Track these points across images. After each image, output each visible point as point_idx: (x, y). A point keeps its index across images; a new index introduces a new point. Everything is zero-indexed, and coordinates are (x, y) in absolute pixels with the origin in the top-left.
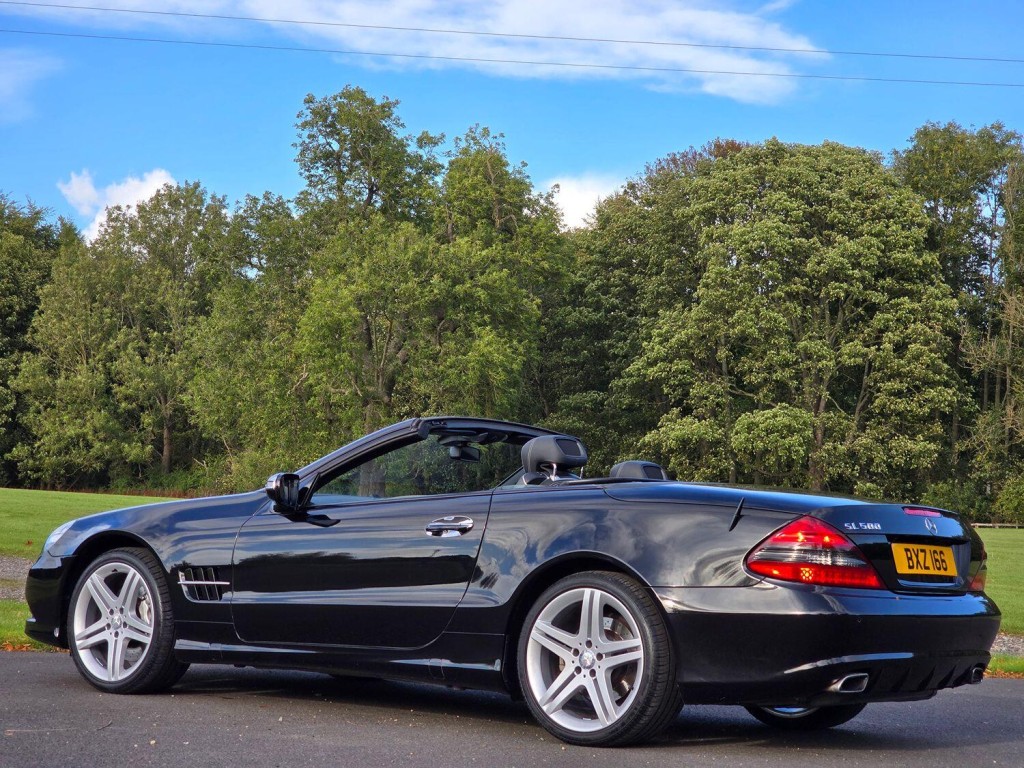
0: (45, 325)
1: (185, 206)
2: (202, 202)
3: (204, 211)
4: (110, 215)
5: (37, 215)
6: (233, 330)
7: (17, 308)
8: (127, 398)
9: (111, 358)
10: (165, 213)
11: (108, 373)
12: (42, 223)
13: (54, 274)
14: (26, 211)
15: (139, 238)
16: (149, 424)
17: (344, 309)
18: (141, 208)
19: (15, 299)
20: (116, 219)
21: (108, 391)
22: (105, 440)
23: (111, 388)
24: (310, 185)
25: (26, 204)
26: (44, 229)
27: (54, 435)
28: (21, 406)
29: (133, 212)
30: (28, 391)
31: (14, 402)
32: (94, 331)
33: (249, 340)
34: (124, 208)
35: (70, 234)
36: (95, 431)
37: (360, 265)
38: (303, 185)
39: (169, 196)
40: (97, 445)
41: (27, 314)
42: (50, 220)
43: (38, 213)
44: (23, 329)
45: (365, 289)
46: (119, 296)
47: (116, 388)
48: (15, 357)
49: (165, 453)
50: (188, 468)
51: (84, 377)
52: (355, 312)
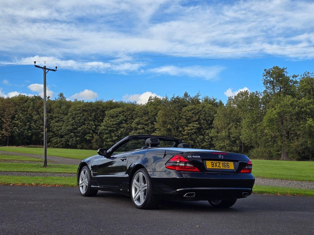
0: (216, 123)
1: (245, 95)
2: (248, 94)
3: (249, 96)
4: (229, 98)
5: (214, 100)
6: (250, 122)
7: (210, 120)
8: (233, 137)
9: (229, 129)
10: (240, 97)
11: (229, 132)
12: (215, 102)
13: (217, 112)
14: (212, 99)
15: (234, 103)
16: (238, 143)
17: (274, 115)
18: (235, 97)
19: (210, 118)
20: (230, 99)
21: (229, 136)
22: (229, 146)
23: (230, 135)
24: (266, 89)
25: (212, 98)
26: (216, 103)
27: (218, 146)
28: (212, 140)
29: (234, 98)
30: (213, 137)
31: (210, 139)
32: (226, 124)
33: (254, 124)
34: (232, 97)
35: (221, 103)
36: (227, 145)
37: (278, 105)
38: (265, 89)
39: (241, 93)
40: (227, 147)
41: (212, 121)
42: (218, 101)
43: (215, 100)
44: (212, 124)
45: (279, 111)
46: (231, 116)
47: (231, 135)
48: (210, 130)
49: (243, 149)
50: (248, 152)
51: (224, 133)
52: (276, 116)
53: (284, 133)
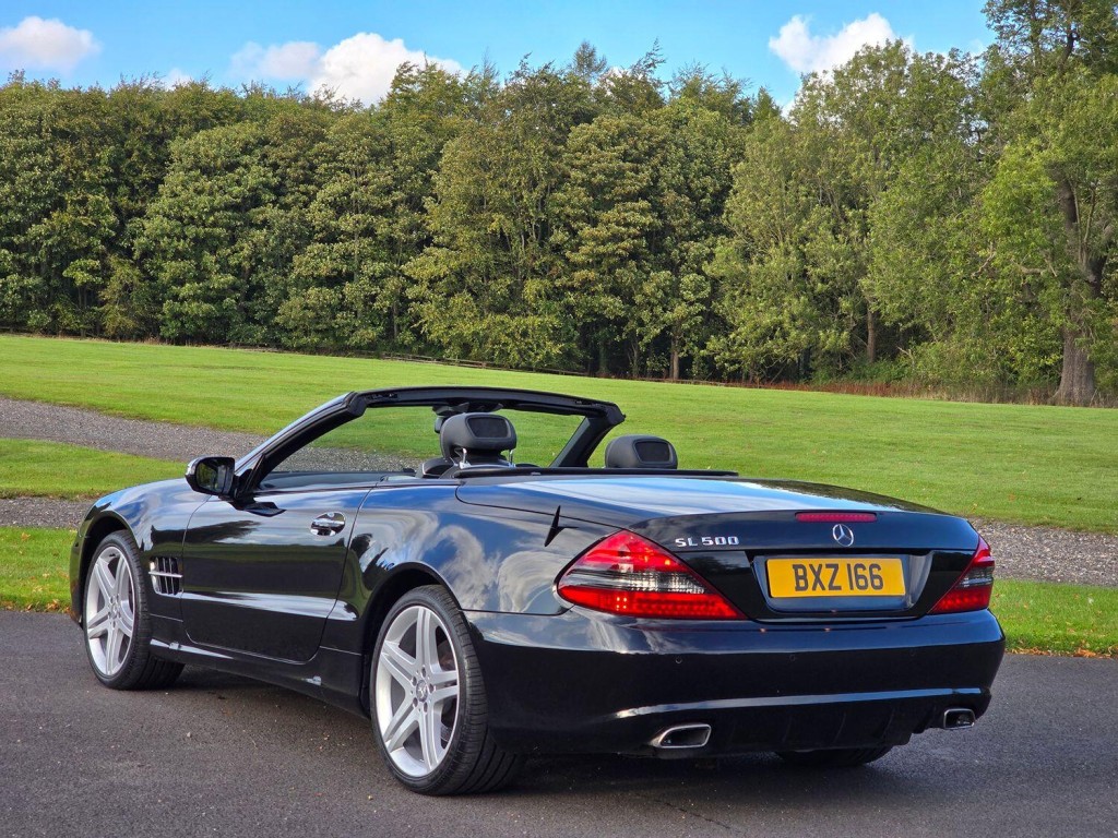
0: (739, 207)
1: (887, 67)
2: (904, 62)
3: (906, 72)
4: (805, 82)
5: (734, 89)
6: (914, 207)
7: (711, 190)
9: (804, 239)
10: (865, 77)
11: (803, 255)
12: (740, 97)
13: (748, 152)
14: (722, 84)
15: (834, 107)
16: (847, 309)
17: (1034, 178)
18: (838, 74)
19: (708, 179)
20: (811, 88)
21: (804, 275)
22: (802, 329)
23: (806, 271)
24: (1000, 38)
25: (722, 76)
26: (741, 103)
27: (750, 324)
28: (715, 294)
29: (829, 79)
30: (722, 278)
31: (709, 289)
32: (789, 210)
33: (932, 217)
34: (820, 74)
35: (766, 105)
36: (793, 318)
37: (1056, 126)
38: (992, 37)
39: (869, 57)
40: (794, 333)
41: (721, 194)
42: (749, 93)
43: (734, 86)
44: (718, 210)
45: (1061, 156)
46: (814, 171)
47: (811, 270)
48: (709, 241)
49: (870, 341)
50: (894, 356)
51: (778, 262)
52: (1047, 183)
53: (1081, 265)
